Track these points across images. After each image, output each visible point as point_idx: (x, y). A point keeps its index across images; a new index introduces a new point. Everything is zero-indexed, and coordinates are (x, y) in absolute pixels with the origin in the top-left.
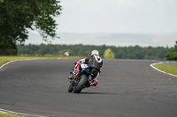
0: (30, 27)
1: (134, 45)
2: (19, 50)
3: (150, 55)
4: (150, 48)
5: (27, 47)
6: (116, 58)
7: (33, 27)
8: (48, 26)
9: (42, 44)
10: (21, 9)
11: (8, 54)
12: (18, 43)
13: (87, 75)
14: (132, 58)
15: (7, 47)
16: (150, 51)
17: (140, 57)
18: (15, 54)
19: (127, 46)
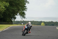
0: (17, 15)
1: (51, 21)
2: (13, 22)
3: (56, 24)
4: (56, 22)
5: (16, 22)
6: (45, 25)
7: (18, 15)
8: (23, 15)
9: (21, 21)
10: (14, 9)
11: (10, 24)
12: (13, 20)
13: (27, 30)
14: (50, 25)
15: (9, 22)
16: (56, 23)
17: (53, 25)
18: (12, 24)
19: (49, 21)
